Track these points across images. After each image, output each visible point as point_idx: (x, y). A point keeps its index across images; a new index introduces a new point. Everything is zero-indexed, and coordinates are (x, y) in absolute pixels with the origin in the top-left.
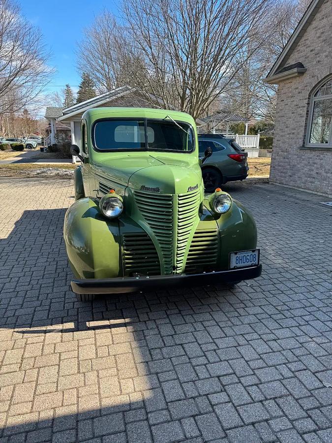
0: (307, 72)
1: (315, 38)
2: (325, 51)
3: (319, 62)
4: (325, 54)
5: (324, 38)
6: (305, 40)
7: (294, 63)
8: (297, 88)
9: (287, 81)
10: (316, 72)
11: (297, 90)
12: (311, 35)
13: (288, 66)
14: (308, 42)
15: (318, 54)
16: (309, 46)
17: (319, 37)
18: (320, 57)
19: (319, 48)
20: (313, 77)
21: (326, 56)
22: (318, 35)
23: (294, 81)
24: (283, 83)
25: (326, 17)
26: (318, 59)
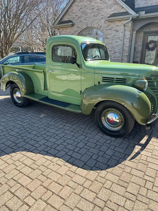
0: (75, 25)
1: (77, 10)
2: (83, 17)
3: (81, 21)
4: (83, 18)
5: (82, 11)
6: (72, 10)
7: (67, 20)
8: (71, 32)
9: (64, 28)
10: (80, 26)
11: (70, 33)
12: (75, 8)
13: (63, 21)
14: (73, 11)
15: (80, 17)
16: (74, 13)
17: (79, 10)
18: (81, 19)
19: (80, 15)
20: (78, 28)
21: (84, 19)
22: (79, 9)
23: (68, 29)
24: (62, 29)
25: (82, 2)
26: (80, 20)
